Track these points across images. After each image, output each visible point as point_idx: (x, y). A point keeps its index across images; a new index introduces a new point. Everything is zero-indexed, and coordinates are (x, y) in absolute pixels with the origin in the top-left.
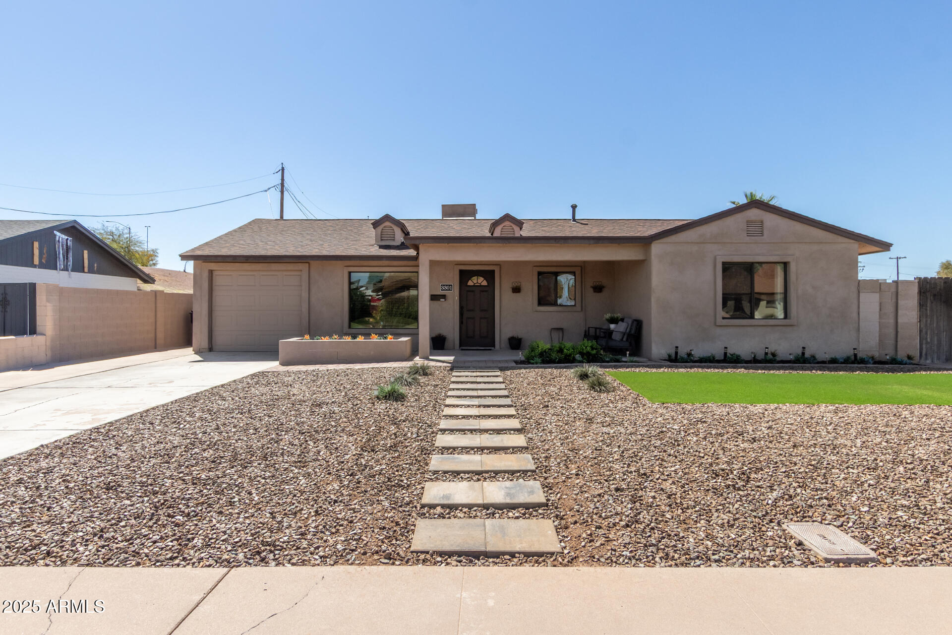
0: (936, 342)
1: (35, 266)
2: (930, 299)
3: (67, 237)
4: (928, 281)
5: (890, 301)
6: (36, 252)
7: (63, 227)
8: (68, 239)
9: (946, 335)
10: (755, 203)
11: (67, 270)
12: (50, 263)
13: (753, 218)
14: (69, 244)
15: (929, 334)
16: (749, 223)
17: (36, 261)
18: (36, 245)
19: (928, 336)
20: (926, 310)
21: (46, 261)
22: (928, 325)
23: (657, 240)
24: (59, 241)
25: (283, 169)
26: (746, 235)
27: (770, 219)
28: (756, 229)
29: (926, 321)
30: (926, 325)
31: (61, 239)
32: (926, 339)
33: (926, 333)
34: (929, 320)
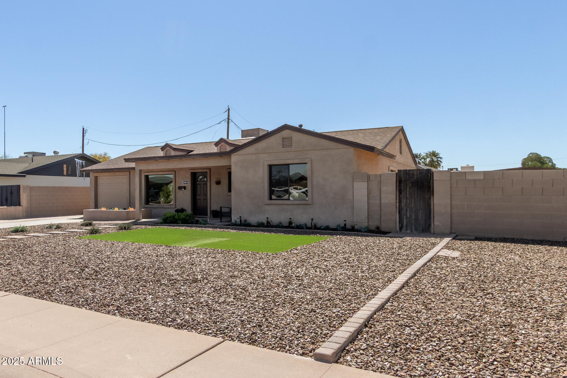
0: (414, 217)
1: (64, 176)
2: (409, 187)
3: (82, 161)
4: (408, 172)
5: (377, 187)
6: (65, 169)
7: (79, 156)
8: (82, 162)
9: (422, 212)
10: (286, 127)
11: (83, 176)
12: (73, 174)
13: (286, 136)
14: (83, 164)
15: (408, 211)
16: (283, 139)
17: (65, 173)
18: (65, 166)
19: (408, 213)
20: (406, 194)
21: (71, 173)
22: (408, 205)
23: (234, 153)
24: (77, 163)
25: (229, 109)
26: (282, 147)
27: (296, 136)
28: (287, 143)
29: (406, 202)
30: (406, 205)
31: (78, 162)
32: (406, 215)
33: (406, 211)
34: (408, 201)
